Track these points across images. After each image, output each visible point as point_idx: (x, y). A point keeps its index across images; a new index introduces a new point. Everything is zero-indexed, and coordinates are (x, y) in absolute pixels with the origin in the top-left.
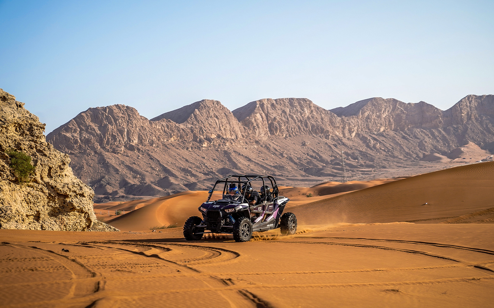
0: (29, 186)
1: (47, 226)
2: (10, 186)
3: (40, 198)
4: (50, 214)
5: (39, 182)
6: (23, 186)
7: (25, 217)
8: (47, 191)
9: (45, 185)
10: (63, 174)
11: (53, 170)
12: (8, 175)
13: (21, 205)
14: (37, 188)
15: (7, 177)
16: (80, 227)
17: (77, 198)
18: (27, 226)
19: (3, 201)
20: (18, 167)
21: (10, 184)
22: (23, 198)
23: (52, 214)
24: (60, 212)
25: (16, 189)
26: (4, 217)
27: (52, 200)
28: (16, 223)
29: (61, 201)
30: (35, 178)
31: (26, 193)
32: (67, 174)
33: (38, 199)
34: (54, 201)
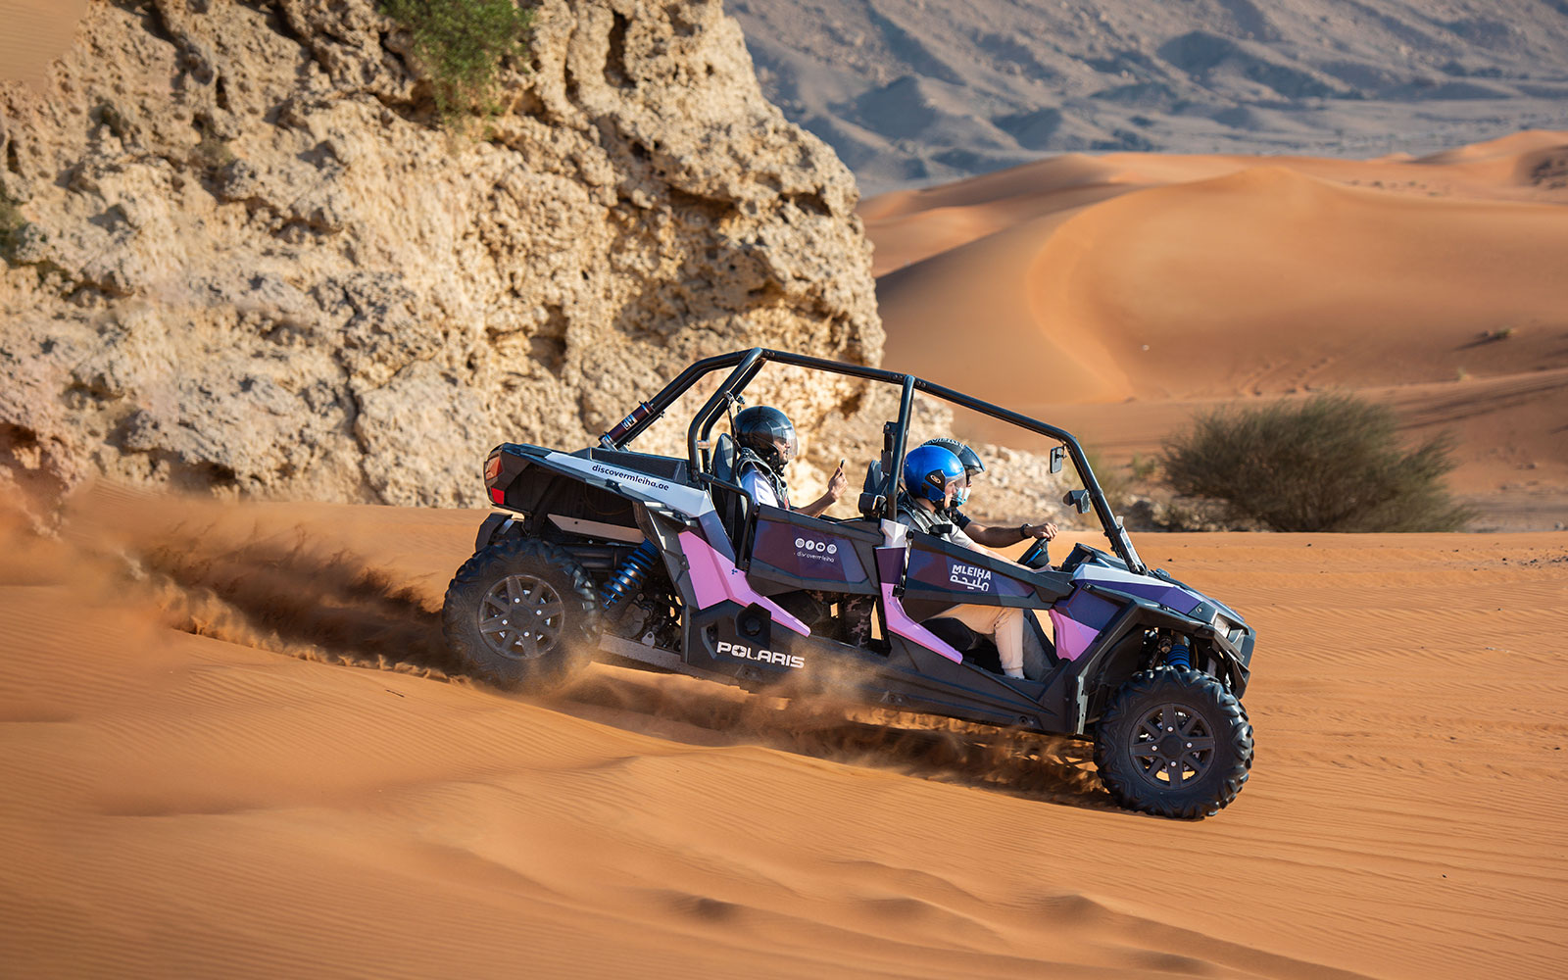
0: (496, 141)
1: (616, 404)
2: (389, 140)
3: (570, 219)
4: (625, 322)
5: (560, 114)
6: (462, 141)
7: (479, 344)
8: (604, 173)
9: (595, 134)
10: (697, 60)
11: (636, 37)
12: (372, 67)
13: (455, 266)
14: (546, 153)
15: (368, 74)
16: (807, 407)
17: (786, 221)
18: (494, 400)
19: (356, 237)
20: (429, 14)
21: (386, 122)
22: (469, 216)
23: (638, 328)
24: (686, 312)
25: (424, 158)
26: (374, 348)
27: (635, 233)
28: (445, 388)
29: (694, 239)
30: (531, 90)
31: (486, 189)
32: (718, 63)
33: (553, 227)
34: (650, 239)
